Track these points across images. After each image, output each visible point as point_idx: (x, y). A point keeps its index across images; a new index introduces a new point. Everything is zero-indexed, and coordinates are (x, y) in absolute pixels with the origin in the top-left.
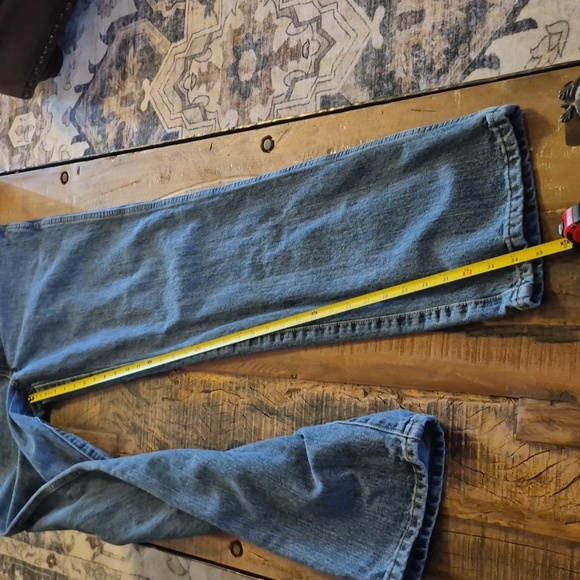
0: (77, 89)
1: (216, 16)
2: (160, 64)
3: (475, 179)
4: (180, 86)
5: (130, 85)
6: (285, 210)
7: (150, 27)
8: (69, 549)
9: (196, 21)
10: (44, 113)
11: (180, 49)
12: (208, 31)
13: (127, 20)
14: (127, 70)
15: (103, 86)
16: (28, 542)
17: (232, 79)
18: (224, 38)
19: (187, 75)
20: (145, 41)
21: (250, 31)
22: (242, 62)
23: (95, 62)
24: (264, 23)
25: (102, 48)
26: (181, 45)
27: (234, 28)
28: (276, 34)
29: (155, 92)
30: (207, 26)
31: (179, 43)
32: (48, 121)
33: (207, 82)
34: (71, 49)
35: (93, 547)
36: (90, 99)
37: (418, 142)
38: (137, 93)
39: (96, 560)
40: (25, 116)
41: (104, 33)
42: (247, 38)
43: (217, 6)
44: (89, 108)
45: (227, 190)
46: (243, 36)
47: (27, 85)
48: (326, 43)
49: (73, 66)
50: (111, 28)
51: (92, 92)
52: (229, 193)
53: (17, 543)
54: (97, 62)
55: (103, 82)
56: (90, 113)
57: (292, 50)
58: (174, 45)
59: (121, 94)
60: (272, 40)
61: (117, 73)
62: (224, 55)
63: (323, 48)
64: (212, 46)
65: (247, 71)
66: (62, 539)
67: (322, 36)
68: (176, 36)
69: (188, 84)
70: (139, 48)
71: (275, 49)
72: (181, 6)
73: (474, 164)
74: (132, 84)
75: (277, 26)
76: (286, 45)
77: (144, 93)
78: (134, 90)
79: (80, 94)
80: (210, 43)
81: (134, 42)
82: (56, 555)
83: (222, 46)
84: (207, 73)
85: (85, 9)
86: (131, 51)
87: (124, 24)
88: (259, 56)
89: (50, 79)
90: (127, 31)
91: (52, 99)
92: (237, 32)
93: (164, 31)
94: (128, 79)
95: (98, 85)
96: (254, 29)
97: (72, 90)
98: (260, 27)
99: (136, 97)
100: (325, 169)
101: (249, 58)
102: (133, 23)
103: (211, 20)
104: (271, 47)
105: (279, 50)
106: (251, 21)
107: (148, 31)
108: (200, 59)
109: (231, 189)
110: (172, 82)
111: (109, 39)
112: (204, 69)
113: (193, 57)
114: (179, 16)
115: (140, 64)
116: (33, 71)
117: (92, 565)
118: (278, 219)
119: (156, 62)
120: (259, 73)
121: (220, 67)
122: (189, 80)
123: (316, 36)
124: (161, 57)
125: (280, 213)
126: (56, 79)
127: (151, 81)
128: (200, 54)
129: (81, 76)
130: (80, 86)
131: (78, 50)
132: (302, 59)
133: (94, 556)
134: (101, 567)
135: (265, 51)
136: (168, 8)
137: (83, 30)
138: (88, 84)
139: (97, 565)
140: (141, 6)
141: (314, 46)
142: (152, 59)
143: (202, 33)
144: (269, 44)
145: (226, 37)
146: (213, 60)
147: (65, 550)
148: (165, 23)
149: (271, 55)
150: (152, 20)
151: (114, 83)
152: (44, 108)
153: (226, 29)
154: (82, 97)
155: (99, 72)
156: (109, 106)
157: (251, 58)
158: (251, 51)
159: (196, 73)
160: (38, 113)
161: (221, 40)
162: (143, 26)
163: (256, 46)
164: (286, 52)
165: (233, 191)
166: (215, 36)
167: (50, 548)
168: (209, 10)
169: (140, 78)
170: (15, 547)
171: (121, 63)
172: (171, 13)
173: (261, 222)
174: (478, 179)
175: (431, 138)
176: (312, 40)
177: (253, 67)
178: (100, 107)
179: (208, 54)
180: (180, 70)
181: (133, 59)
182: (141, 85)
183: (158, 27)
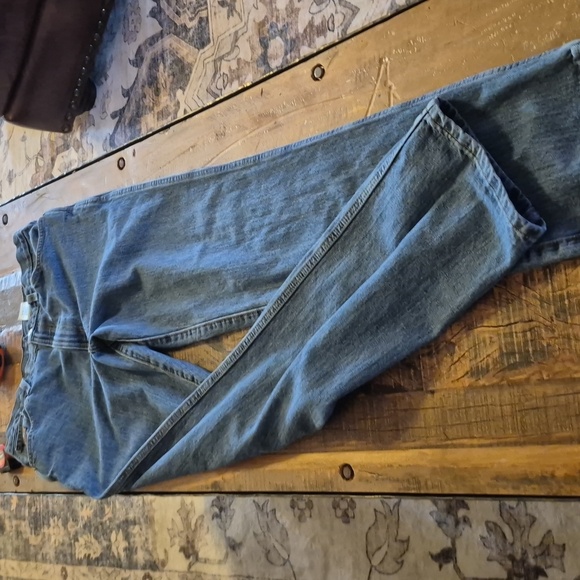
0: (114, 116)
1: (239, 15)
2: (191, 72)
3: (557, 114)
4: (213, 88)
5: (164, 99)
6: (357, 162)
7: (176, 41)
8: (164, 564)
9: (220, 24)
10: (85, 146)
11: (208, 54)
12: (233, 31)
13: (153, 40)
14: (160, 86)
15: (138, 108)
16: (121, 567)
17: (263, 69)
18: (250, 33)
19: (218, 76)
20: (173, 55)
21: (274, 20)
22: (270, 51)
23: (127, 87)
24: (286, 9)
25: (133, 71)
26: (208, 49)
27: (258, 21)
28: (299, 16)
29: (190, 99)
30: (231, 25)
31: (206, 48)
32: (89, 152)
33: (238, 77)
34: (103, 80)
35: (187, 556)
36: (127, 121)
37: (499, 81)
38: (172, 105)
39: (193, 569)
40: (66, 153)
41: (132, 57)
42: (271, 27)
43: (238, 6)
44: (128, 130)
45: (299, 147)
46: (268, 26)
47: (66, 119)
48: (350, 12)
49: (107, 95)
50: (139, 50)
51: (128, 115)
52: (301, 149)
53: (110, 570)
54: (130, 86)
55: (138, 103)
56: (129, 134)
57: (318, 28)
58: (202, 51)
59: (156, 110)
60: (297, 22)
61: (149, 91)
62: (252, 48)
63: (348, 17)
64: (239, 43)
65: (276, 57)
66: (155, 557)
67: (345, 6)
68: (202, 41)
69: (220, 84)
70: (168, 63)
71: (301, 31)
72: (203, 14)
73: (556, 100)
74: (167, 97)
75: (299, 10)
76: (311, 24)
77: (178, 103)
78: (169, 103)
79: (117, 119)
80: (236, 40)
81: (163, 58)
82: (152, 573)
83: (249, 40)
84: (238, 69)
85: (111, 41)
86: (161, 67)
87: (151, 45)
88: (286, 41)
89: (86, 113)
90: (155, 50)
91: (91, 131)
92: (262, 24)
93: (191, 41)
94: (162, 94)
95: (133, 107)
96: (277, 17)
97: (109, 117)
98: (283, 14)
99: (172, 109)
100: (401, 117)
101: (277, 45)
102: (160, 41)
103: (235, 19)
104: (297, 30)
105: (305, 31)
106: (273, 10)
107: (175, 45)
108: (229, 58)
109: (303, 145)
110: (205, 87)
111: (138, 62)
112: (234, 66)
113: (221, 58)
114: (203, 24)
115: (171, 77)
116: (70, 105)
117: (189, 575)
118: (352, 171)
119: (187, 72)
120: (288, 56)
121: (249, 60)
122: (221, 81)
123: (339, 8)
124: (190, 66)
125: (352, 165)
126: (92, 112)
127: (184, 90)
128: (228, 54)
129: (116, 102)
130: (116, 112)
131: (109, 80)
132: (329, 33)
133: (190, 566)
134: (199, 575)
135: (291, 35)
136: (191, 19)
137: (112, 60)
138: (124, 108)
139: (194, 575)
140: (165, 24)
141: (339, 18)
142: (182, 69)
143: (227, 34)
144: (295, 27)
145: (252, 31)
146: (241, 56)
147: (160, 566)
148: (191, 33)
149: (297, 37)
150: (177, 34)
151: (148, 101)
152: (84, 141)
153: (251, 24)
154: (119, 121)
155: (132, 95)
156: (147, 124)
157: (278, 45)
158: (278, 38)
159: (227, 72)
160: (78, 146)
161: (247, 36)
162: (169, 41)
163: (282, 33)
164: (312, 30)
165: (305, 147)
166: (240, 33)
167: (144, 568)
168: (232, 10)
169: (173, 91)
170: (109, 575)
171: (153, 81)
172: (195, 22)
173: (334, 176)
174: (560, 114)
175: (512, 76)
176: (336, 12)
177: (281, 53)
178: (138, 127)
179: (236, 51)
180: (210, 73)
181: (163, 74)
182: (175, 96)
183: (183, 39)
